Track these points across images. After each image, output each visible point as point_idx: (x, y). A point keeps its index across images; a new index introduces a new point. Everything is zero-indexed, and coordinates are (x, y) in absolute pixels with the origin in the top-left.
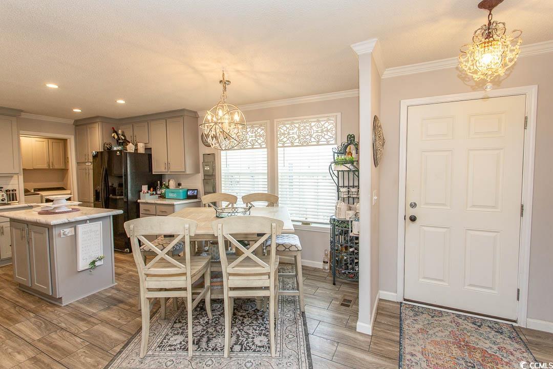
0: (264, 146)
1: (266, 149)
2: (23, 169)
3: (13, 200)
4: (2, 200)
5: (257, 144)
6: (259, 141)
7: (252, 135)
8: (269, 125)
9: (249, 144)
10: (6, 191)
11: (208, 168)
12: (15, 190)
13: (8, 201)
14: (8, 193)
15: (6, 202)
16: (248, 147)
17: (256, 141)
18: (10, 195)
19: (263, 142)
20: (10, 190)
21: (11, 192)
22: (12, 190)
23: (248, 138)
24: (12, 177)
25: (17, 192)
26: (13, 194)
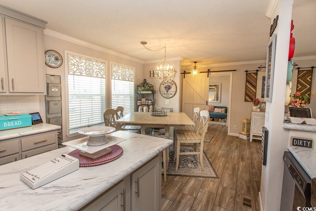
0: (105, 77)
1: (105, 79)
5: (100, 74)
6: (101, 73)
7: (96, 67)
8: (107, 64)
9: (94, 73)
11: (57, 90)
16: (94, 76)
17: (100, 73)
19: (104, 74)
23: (94, 69)
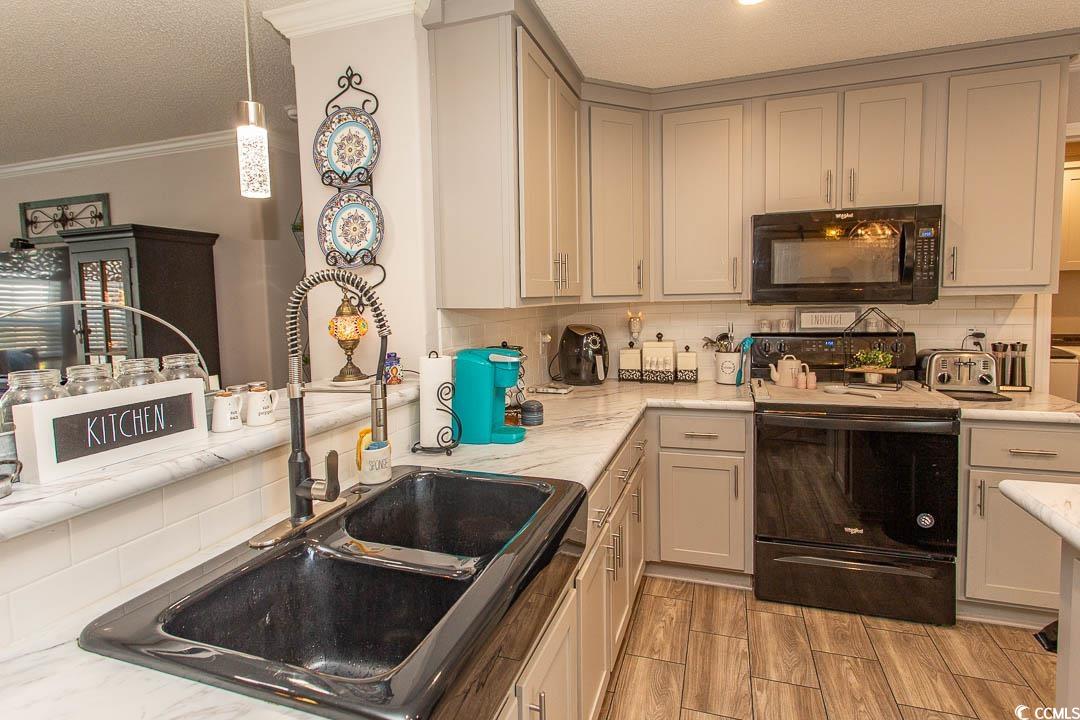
2: (1061, 272)
3: (1012, 383)
4: (983, 381)
10: (995, 347)
12: (1024, 347)
13: (998, 386)
14: (1000, 355)
15: (993, 386)
18: (1004, 360)
20: (1006, 346)
21: (1009, 352)
22: (1013, 347)
24: (1015, 298)
25: (1028, 354)
26: (1014, 360)
